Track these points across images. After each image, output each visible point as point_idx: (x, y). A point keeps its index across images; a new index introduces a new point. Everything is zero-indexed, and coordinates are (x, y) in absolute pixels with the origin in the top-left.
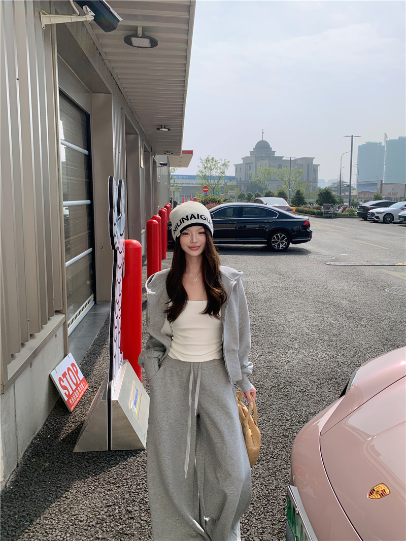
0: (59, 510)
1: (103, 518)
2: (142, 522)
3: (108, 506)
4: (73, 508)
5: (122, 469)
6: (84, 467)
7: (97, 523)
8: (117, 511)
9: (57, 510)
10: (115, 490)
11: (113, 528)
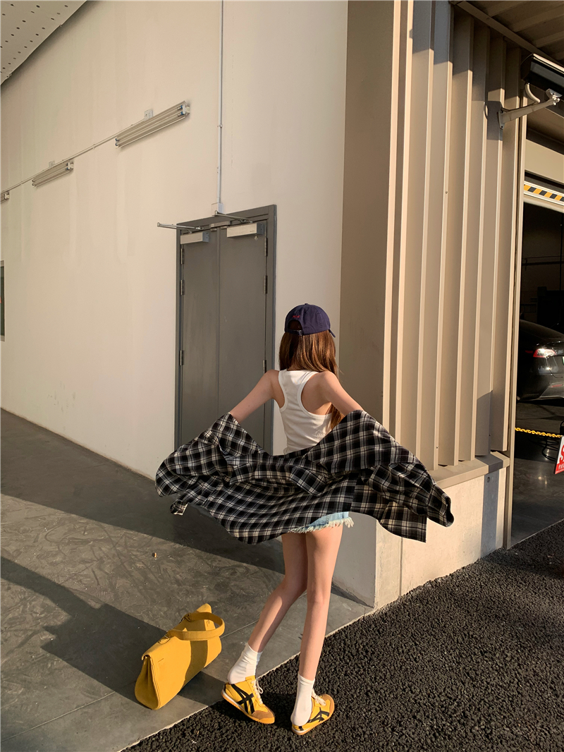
0: (401, 666)
1: (434, 703)
2: (470, 734)
3: (448, 697)
4: (414, 673)
5: (493, 669)
6: (455, 641)
7: (425, 705)
8: (453, 707)
9: (399, 666)
10: (467, 686)
11: (436, 718)
